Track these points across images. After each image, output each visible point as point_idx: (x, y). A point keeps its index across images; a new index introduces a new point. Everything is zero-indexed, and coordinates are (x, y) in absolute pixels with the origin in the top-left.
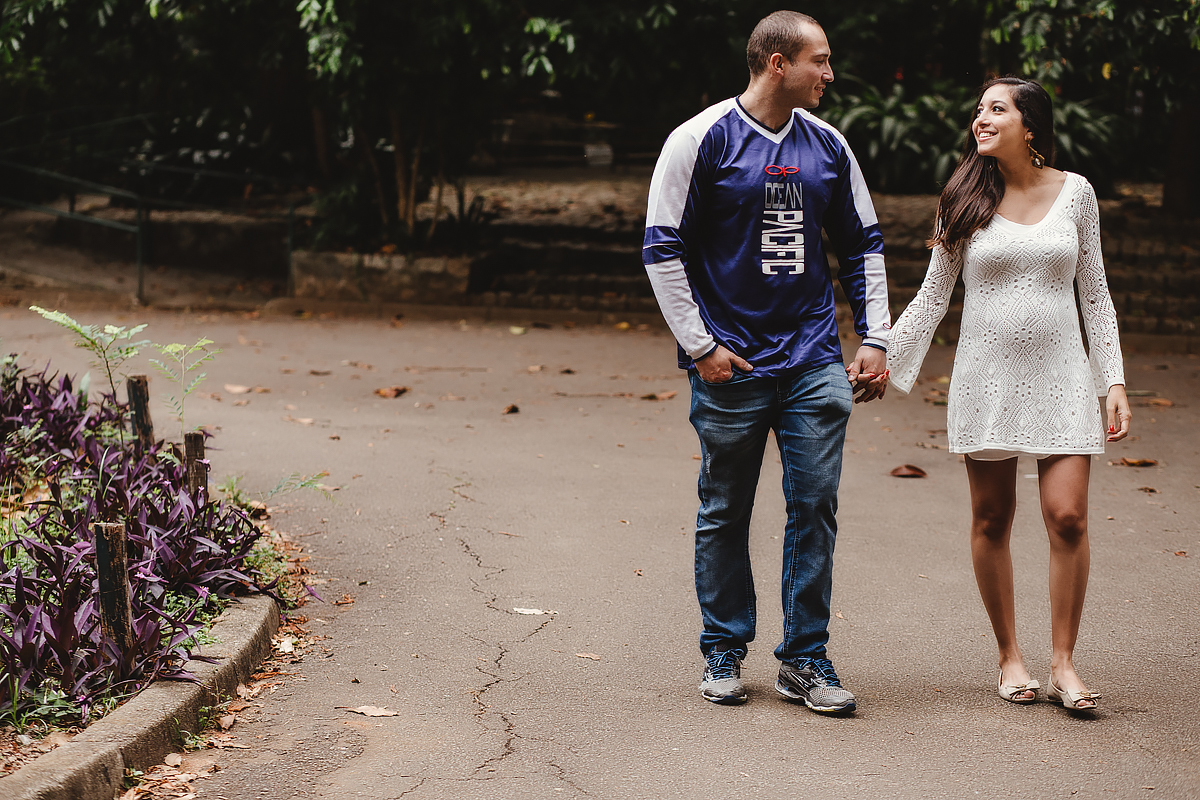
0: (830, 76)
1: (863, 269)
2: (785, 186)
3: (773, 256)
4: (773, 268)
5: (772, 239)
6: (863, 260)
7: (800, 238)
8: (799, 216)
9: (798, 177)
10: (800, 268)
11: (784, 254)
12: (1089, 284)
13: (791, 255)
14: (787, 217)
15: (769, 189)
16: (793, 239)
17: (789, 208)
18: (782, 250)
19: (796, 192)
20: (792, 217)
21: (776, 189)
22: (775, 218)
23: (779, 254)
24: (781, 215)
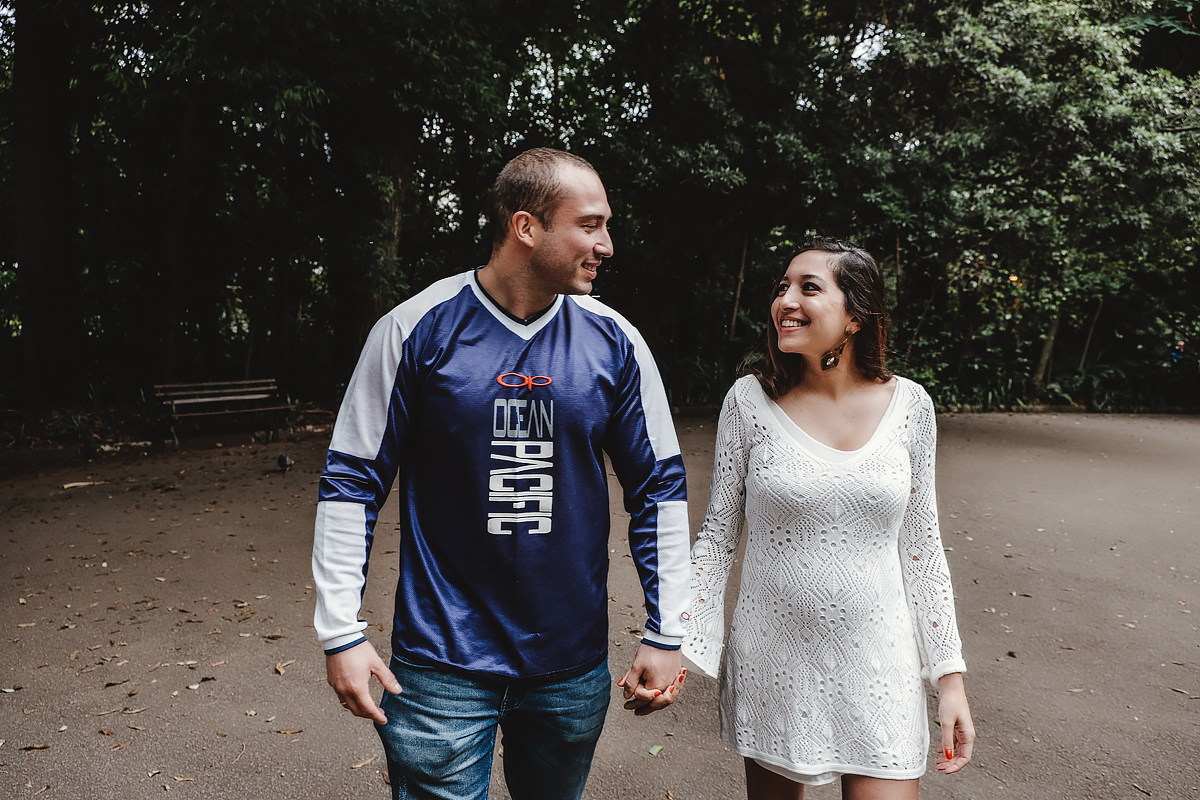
0: (607, 248)
1: (655, 525)
2: (529, 404)
3: (507, 507)
4: (505, 526)
5: (507, 483)
6: (654, 510)
7: (547, 481)
8: (547, 449)
9: (549, 392)
10: (545, 526)
11: (522, 505)
12: (913, 534)
13: (533, 506)
14: (529, 450)
15: (501, 409)
16: (537, 482)
17: (532, 437)
18: (521, 499)
19: (546, 414)
20: (537, 450)
21: (513, 409)
22: (512, 451)
23: (516, 506)
24: (520, 446)
